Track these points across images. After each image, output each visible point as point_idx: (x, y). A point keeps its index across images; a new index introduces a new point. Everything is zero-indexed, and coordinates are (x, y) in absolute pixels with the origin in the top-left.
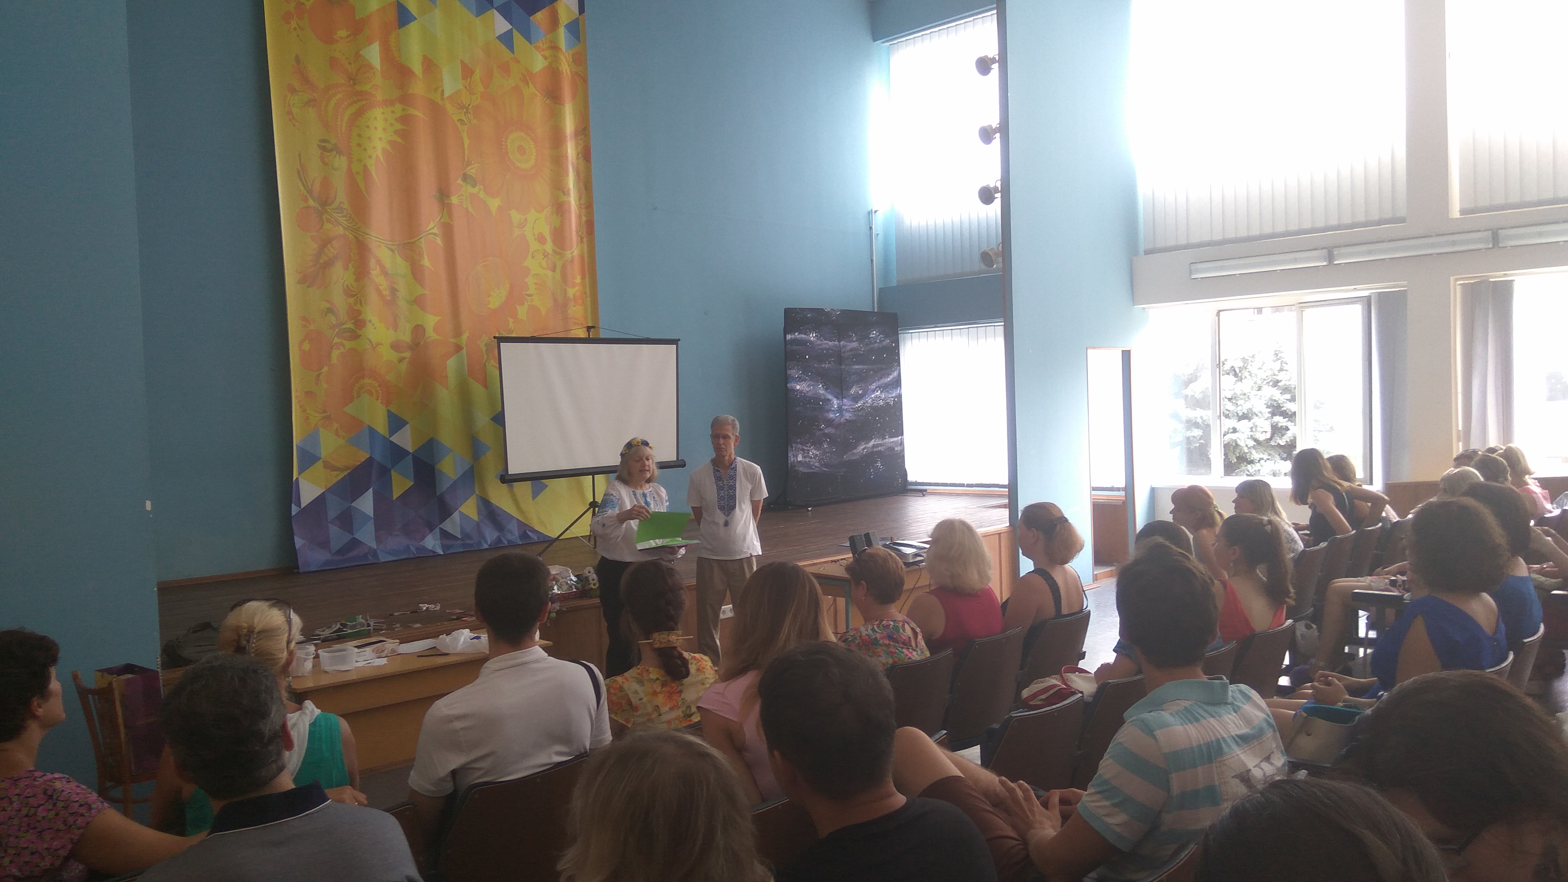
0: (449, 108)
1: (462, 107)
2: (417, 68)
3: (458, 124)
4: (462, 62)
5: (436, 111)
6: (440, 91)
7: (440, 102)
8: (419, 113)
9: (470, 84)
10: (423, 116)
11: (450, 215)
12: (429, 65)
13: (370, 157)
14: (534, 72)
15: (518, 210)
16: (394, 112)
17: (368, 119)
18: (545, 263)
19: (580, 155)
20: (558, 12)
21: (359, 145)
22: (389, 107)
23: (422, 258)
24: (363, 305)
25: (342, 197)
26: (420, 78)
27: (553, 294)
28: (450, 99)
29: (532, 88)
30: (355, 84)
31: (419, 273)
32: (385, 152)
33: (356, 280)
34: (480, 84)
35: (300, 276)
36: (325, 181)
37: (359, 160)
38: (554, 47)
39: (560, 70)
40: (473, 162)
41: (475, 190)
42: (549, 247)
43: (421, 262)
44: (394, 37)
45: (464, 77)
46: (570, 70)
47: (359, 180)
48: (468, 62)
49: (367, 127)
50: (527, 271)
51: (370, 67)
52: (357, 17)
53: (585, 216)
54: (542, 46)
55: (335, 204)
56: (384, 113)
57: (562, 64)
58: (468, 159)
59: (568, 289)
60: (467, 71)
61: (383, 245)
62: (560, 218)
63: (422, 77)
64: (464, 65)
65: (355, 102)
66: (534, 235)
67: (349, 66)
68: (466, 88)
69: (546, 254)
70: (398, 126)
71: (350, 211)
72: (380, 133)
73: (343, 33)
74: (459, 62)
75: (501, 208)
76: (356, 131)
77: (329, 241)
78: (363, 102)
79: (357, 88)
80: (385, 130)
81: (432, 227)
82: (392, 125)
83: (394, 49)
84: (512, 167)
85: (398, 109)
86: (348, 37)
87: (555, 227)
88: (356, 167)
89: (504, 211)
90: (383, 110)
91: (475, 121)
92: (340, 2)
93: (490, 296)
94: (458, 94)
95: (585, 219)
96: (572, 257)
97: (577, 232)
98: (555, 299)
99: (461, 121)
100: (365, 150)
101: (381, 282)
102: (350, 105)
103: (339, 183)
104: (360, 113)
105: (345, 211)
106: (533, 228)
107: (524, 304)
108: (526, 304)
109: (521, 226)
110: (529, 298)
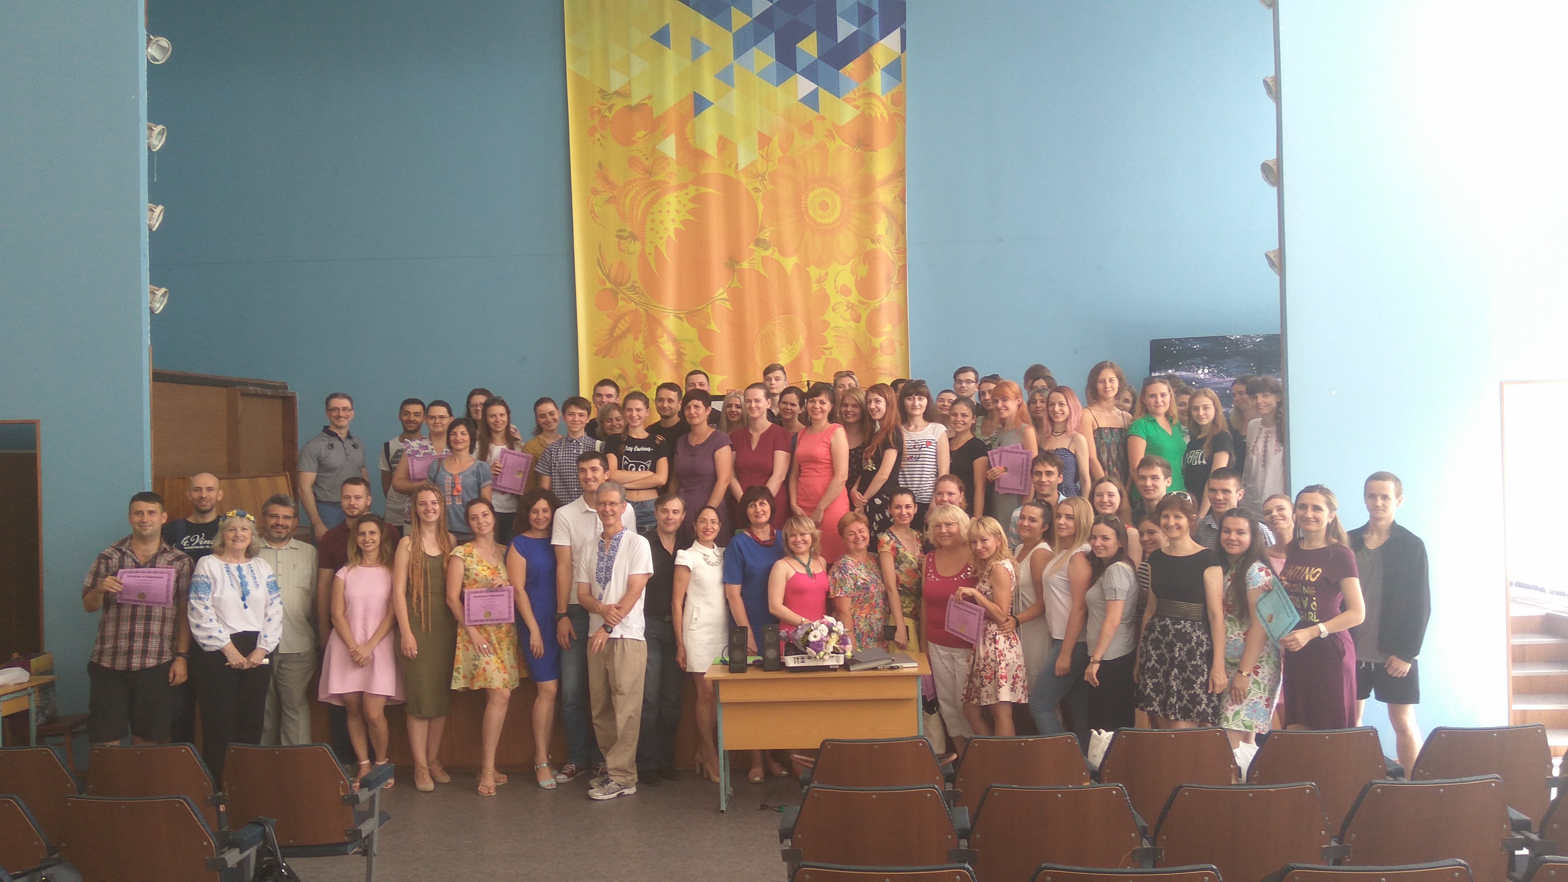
0: (743, 179)
1: (756, 176)
2: (711, 148)
3: (753, 193)
5: (730, 185)
6: (734, 166)
7: (734, 176)
8: (713, 191)
9: (767, 152)
10: (715, 193)
11: (740, 280)
12: (724, 144)
13: (661, 238)
14: (842, 125)
15: (818, 265)
16: (687, 194)
17: (662, 205)
18: (847, 315)
19: (898, 199)
20: (874, 56)
21: (652, 229)
22: (681, 190)
23: (709, 323)
24: (650, 370)
25: (635, 277)
26: (714, 158)
27: (856, 345)
28: (746, 170)
29: (839, 141)
30: (651, 175)
31: (706, 338)
32: (677, 231)
33: (645, 348)
34: (779, 150)
35: (596, 348)
36: (622, 265)
37: (652, 242)
38: (868, 94)
39: (873, 116)
40: (767, 226)
41: (768, 253)
42: (854, 298)
43: (709, 327)
44: (690, 124)
45: (761, 147)
46: (888, 112)
47: (651, 260)
48: (765, 132)
49: (660, 211)
50: (826, 324)
51: (665, 158)
52: (655, 116)
53: (900, 260)
54: (854, 96)
55: (629, 284)
56: (677, 196)
57: (876, 109)
58: (762, 223)
59: (873, 338)
60: (764, 141)
61: (671, 315)
62: (867, 267)
63: (716, 156)
64: (761, 135)
65: (650, 192)
66: (836, 288)
67: (646, 161)
68: (762, 156)
69: (850, 305)
70: (691, 206)
71: (642, 289)
72: (673, 215)
73: (641, 133)
74: (756, 134)
75: (797, 266)
76: (650, 217)
77: (622, 317)
78: (658, 191)
79: (653, 179)
80: (677, 211)
81: (721, 293)
82: (685, 205)
83: (689, 136)
84: (812, 224)
85: (692, 190)
86: (645, 136)
87: (862, 277)
88: (649, 249)
89: (801, 268)
90: (675, 194)
91: (771, 187)
92: (641, 106)
93: (781, 352)
94: (753, 164)
95: (900, 264)
96: (880, 306)
97: (889, 279)
98: (858, 350)
99: (756, 190)
100: (657, 232)
101: (668, 348)
102: (646, 195)
103: (633, 265)
104: (654, 200)
105: (638, 289)
106: (835, 281)
107: (820, 358)
108: (823, 357)
109: (820, 280)
110: (827, 352)
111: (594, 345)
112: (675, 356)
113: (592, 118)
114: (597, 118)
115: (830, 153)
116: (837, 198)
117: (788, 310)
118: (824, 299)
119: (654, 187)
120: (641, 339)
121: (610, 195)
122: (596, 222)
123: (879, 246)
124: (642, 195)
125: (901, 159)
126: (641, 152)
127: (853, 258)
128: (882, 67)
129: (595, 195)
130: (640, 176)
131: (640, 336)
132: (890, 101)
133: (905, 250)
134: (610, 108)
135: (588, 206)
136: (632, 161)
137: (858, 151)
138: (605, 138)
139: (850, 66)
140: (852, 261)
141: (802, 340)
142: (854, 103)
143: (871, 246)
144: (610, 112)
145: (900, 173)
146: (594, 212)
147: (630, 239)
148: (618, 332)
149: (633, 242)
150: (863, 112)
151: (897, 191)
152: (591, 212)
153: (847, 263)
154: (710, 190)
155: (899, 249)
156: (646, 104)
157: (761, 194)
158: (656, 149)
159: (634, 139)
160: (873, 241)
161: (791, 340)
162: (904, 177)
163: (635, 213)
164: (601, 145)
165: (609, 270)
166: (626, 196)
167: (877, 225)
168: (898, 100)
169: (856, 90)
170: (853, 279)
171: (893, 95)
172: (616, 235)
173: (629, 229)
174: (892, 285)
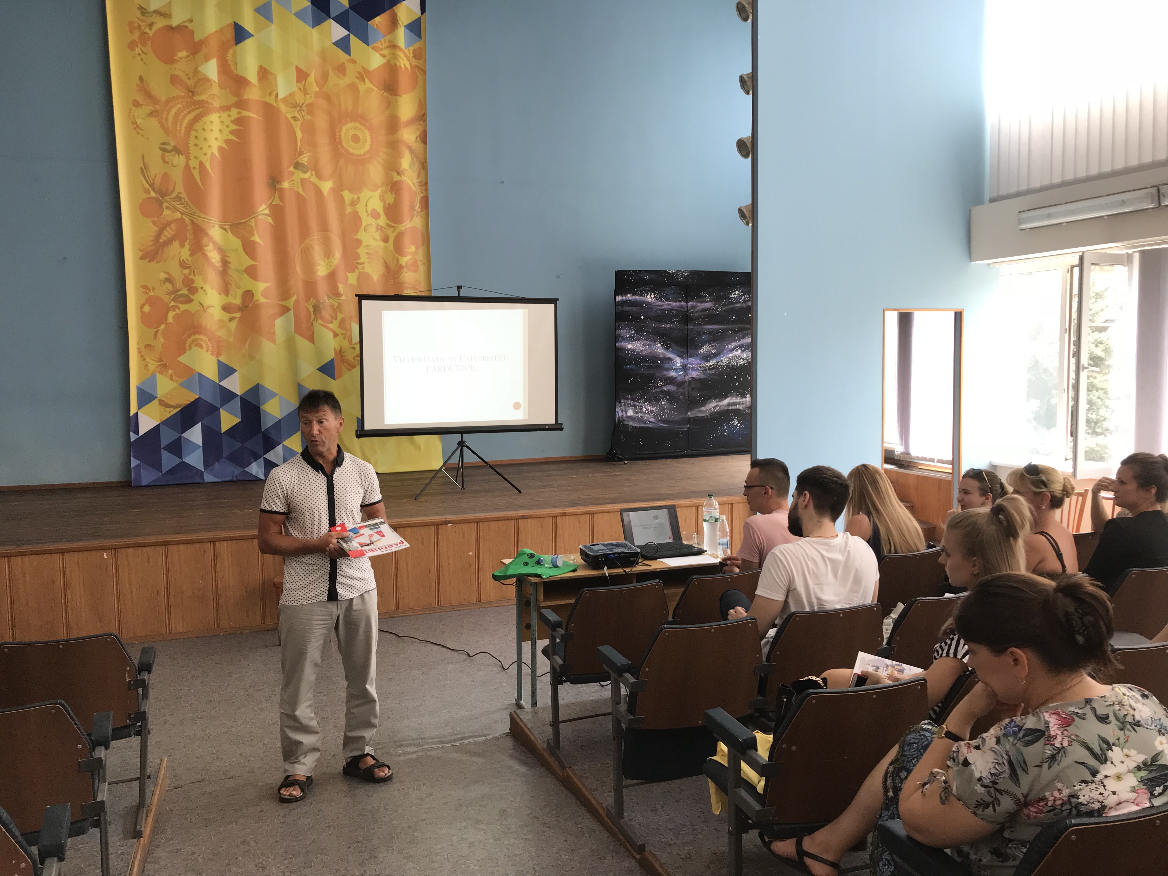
0: (283, 108)
1: (295, 106)
2: (252, 76)
3: (292, 121)
4: (297, 68)
5: (270, 112)
6: (274, 95)
7: (274, 104)
8: (254, 115)
9: (304, 86)
10: (258, 117)
11: (281, 198)
13: (205, 154)
14: (370, 70)
15: (351, 191)
16: (229, 116)
17: (205, 123)
18: (377, 235)
19: (419, 139)
20: (398, 14)
21: (196, 145)
22: (224, 112)
23: (253, 235)
24: (196, 275)
25: (180, 188)
26: (255, 86)
27: (385, 262)
28: (284, 100)
29: (368, 84)
30: (193, 94)
31: (249, 248)
32: (220, 149)
33: (190, 255)
34: (315, 85)
35: (141, 253)
36: (166, 176)
37: (196, 157)
38: (393, 46)
39: (398, 65)
40: (305, 152)
41: (307, 176)
42: (382, 221)
43: (252, 239)
44: (231, 51)
45: (298, 81)
46: (411, 64)
47: (196, 174)
48: (302, 67)
49: (204, 129)
50: (359, 242)
51: (208, 80)
52: (197, 39)
53: (422, 192)
54: (381, 46)
55: (174, 195)
56: (220, 117)
57: (401, 60)
58: (300, 149)
59: (399, 257)
60: (302, 75)
61: (216, 226)
62: (394, 195)
63: (257, 84)
64: (298, 69)
65: (193, 110)
66: (367, 211)
67: (188, 81)
68: (300, 89)
69: (379, 227)
70: (234, 127)
71: (187, 199)
72: (216, 134)
73: (183, 54)
74: (294, 68)
75: (333, 190)
76: (193, 134)
77: (168, 224)
78: (201, 110)
79: (196, 98)
80: (221, 131)
81: (263, 210)
82: (227, 126)
83: (230, 63)
84: (345, 154)
85: (234, 113)
86: (187, 57)
87: (389, 204)
88: (193, 163)
89: (337, 191)
90: (218, 115)
91: (308, 117)
92: (180, 28)
93: (319, 265)
94: (292, 94)
95: (422, 195)
96: (405, 229)
97: (412, 207)
98: (387, 267)
99: (294, 118)
100: (201, 149)
101: (214, 256)
102: (189, 113)
103: (177, 177)
104: (197, 119)
105: (183, 200)
106: (366, 206)
107: (354, 271)
108: (357, 271)
109: (353, 204)
110: (360, 266)
111: (139, 250)
112: (220, 264)
113: (131, 32)
114: (137, 34)
115: (361, 92)
116: (367, 134)
117: (324, 228)
118: (356, 219)
119: (197, 106)
120: (187, 246)
121: (153, 109)
122: (138, 133)
123: (403, 178)
124: (185, 112)
125: (422, 104)
126: (184, 72)
127: (382, 187)
128: (406, 23)
129: (137, 107)
130: (183, 94)
131: (186, 243)
132: (412, 55)
133: (426, 183)
134: (151, 25)
135: (130, 118)
136: (174, 79)
137: (385, 94)
138: (146, 54)
139: (378, 19)
140: (380, 189)
141: (338, 255)
142: (381, 52)
143: (396, 178)
144: (150, 29)
145: (421, 117)
146: (136, 124)
147: (174, 153)
148: (163, 238)
149: (177, 156)
150: (389, 61)
151: (418, 133)
152: (132, 123)
153: (377, 190)
154: (252, 115)
155: (421, 182)
156: (186, 27)
157: (299, 123)
158: (198, 72)
159: (176, 58)
160: (398, 174)
161: (328, 254)
162: (425, 121)
163: (178, 128)
164: (142, 60)
165: (153, 181)
166: (169, 111)
167: (402, 160)
168: (418, 55)
169: (382, 40)
170: (382, 205)
171: (414, 50)
172: (159, 147)
173: (173, 143)
174: (415, 213)
